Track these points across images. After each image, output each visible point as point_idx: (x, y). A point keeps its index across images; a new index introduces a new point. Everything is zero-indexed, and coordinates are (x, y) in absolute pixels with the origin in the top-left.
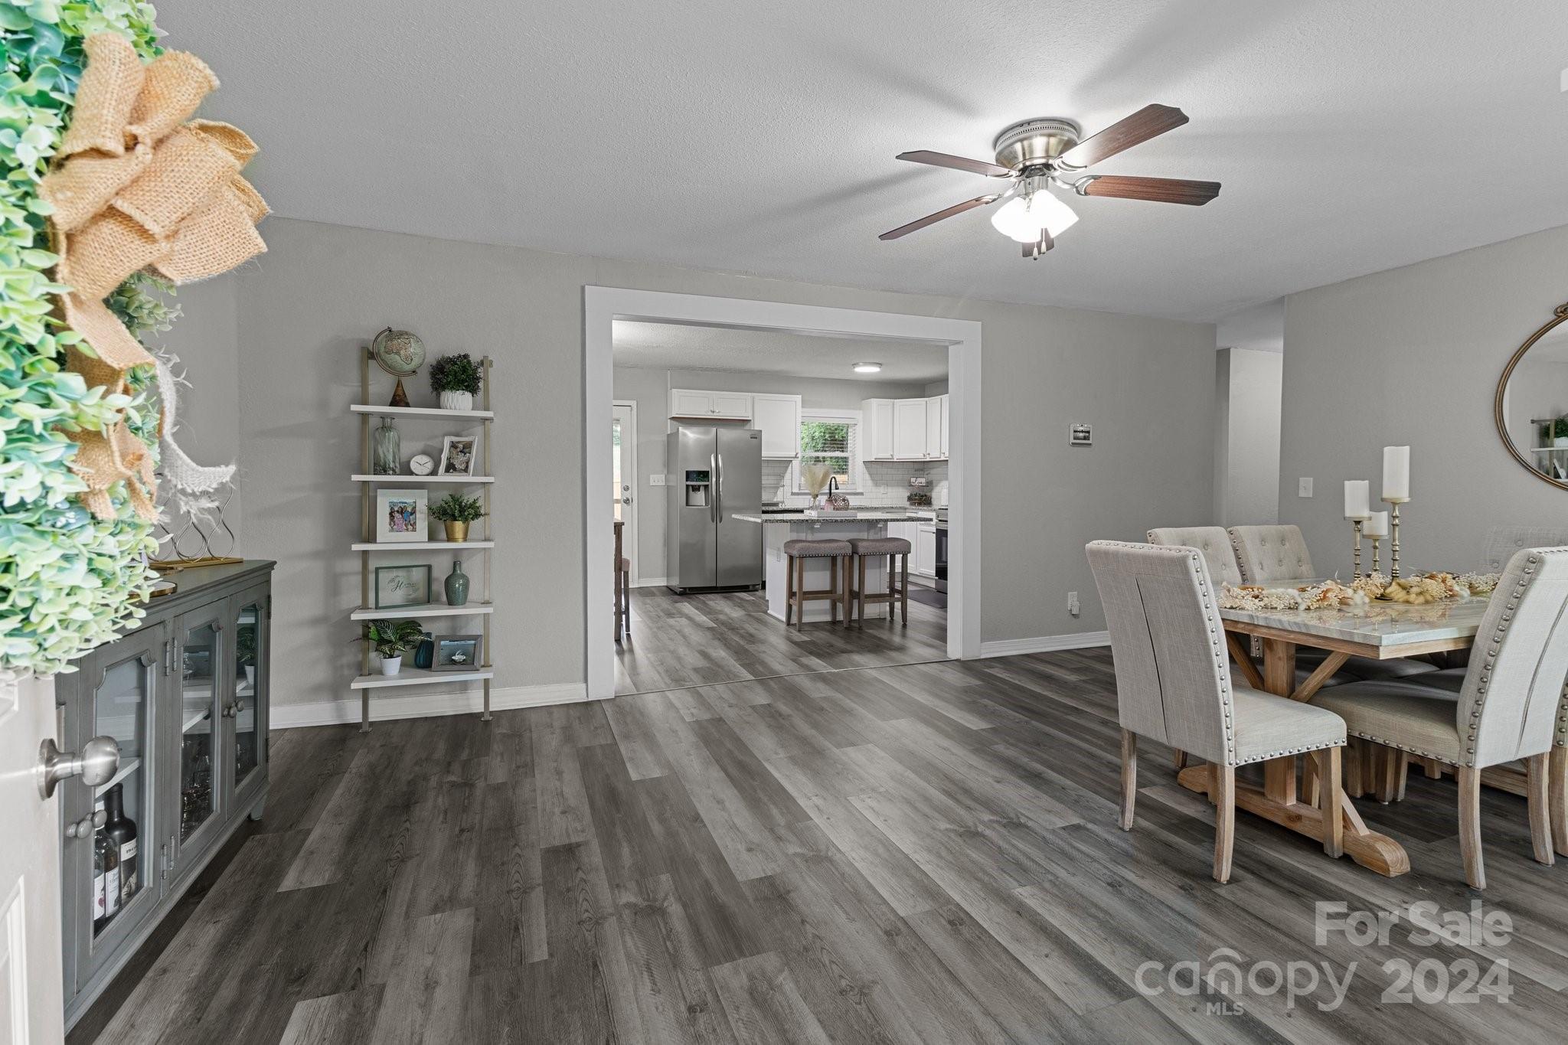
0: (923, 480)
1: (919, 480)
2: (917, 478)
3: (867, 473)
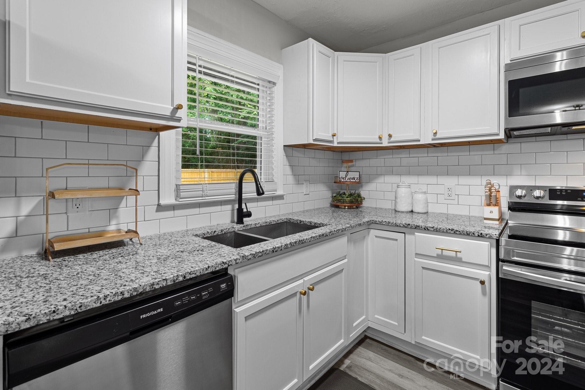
2: (348, 172)
3: (287, 163)
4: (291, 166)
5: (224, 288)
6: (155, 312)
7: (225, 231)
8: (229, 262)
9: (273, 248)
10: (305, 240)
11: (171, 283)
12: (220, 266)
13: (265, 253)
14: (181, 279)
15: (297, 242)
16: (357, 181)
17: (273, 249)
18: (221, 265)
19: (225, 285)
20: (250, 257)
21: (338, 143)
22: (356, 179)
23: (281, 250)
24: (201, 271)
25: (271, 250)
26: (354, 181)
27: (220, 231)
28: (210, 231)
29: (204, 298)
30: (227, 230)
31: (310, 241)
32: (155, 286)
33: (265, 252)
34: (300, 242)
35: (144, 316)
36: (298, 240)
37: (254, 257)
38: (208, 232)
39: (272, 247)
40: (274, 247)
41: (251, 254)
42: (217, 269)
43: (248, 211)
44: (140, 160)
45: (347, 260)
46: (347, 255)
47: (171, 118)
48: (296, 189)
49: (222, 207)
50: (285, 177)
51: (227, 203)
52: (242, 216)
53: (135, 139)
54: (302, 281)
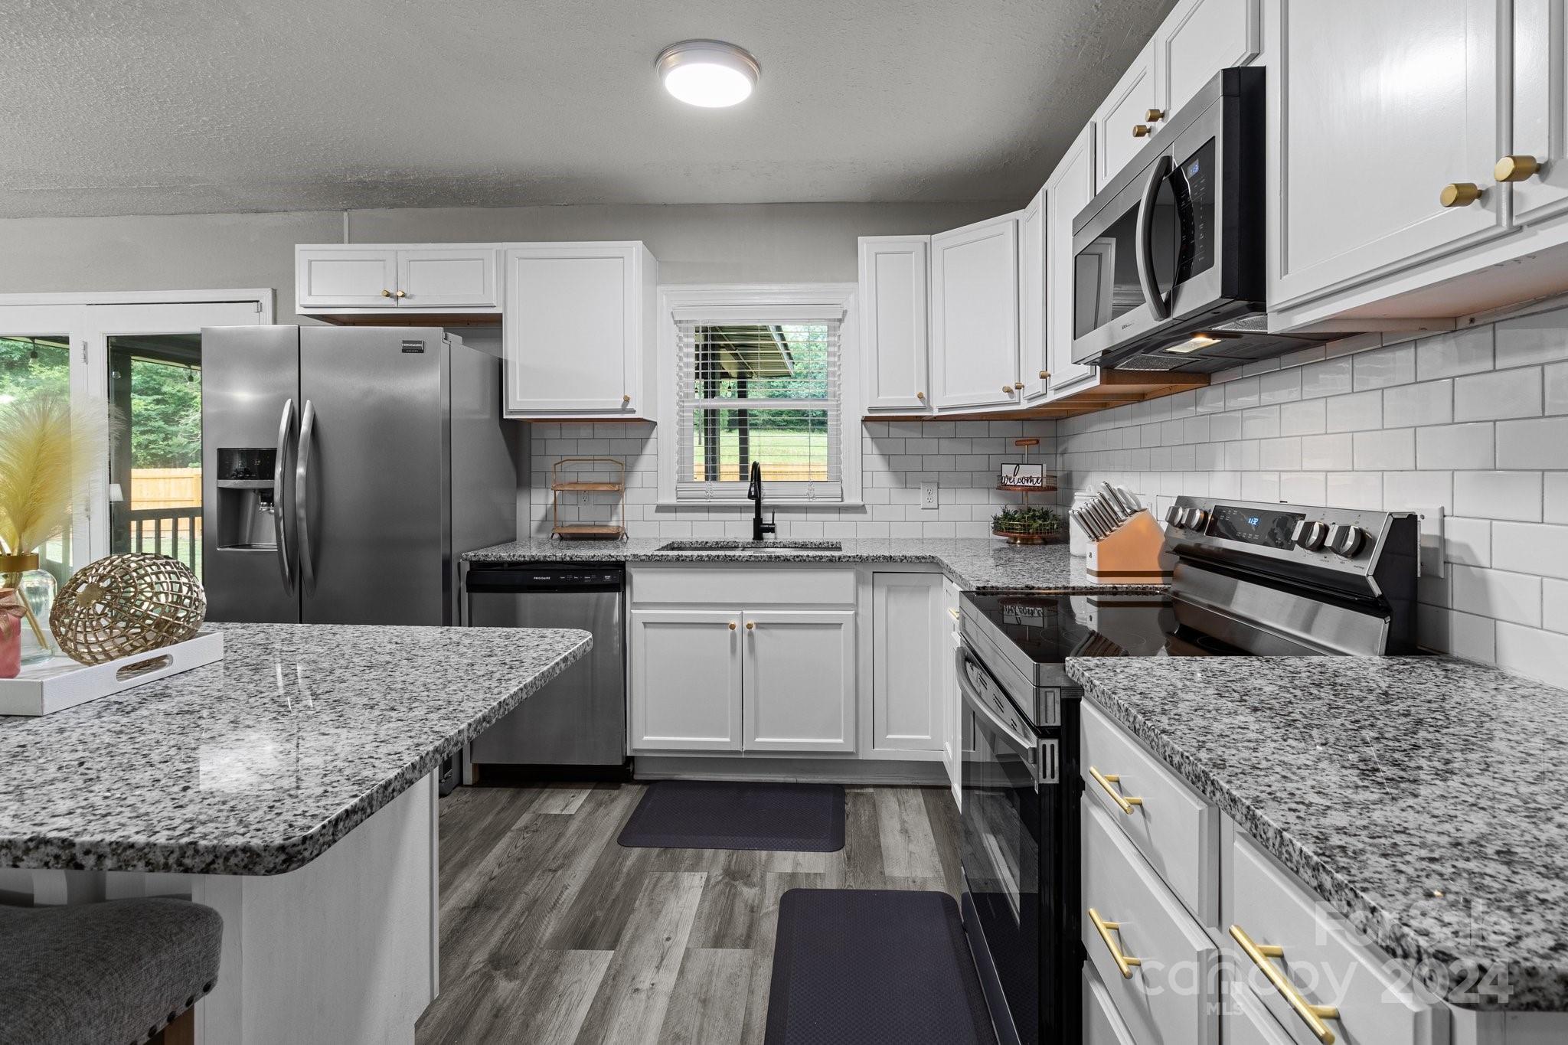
0: (1034, 472)
1: (1027, 471)
2: (1018, 465)
3: (875, 451)
4: (886, 456)
5: (606, 580)
6: (545, 578)
7: (722, 544)
8: (617, 556)
11: (559, 560)
14: (568, 559)
16: (1037, 485)
18: (607, 557)
19: (606, 577)
21: (941, 409)
22: (1035, 480)
24: (587, 557)
26: (1031, 484)
27: (714, 543)
29: (586, 581)
30: (725, 543)
32: (546, 558)
35: (537, 578)
37: (649, 558)
42: (604, 560)
43: (773, 524)
44: (639, 454)
45: (852, 612)
46: (855, 605)
47: (624, 410)
48: (900, 496)
49: (743, 514)
50: (867, 475)
51: (741, 509)
52: (760, 529)
53: (634, 432)
54: (740, 612)
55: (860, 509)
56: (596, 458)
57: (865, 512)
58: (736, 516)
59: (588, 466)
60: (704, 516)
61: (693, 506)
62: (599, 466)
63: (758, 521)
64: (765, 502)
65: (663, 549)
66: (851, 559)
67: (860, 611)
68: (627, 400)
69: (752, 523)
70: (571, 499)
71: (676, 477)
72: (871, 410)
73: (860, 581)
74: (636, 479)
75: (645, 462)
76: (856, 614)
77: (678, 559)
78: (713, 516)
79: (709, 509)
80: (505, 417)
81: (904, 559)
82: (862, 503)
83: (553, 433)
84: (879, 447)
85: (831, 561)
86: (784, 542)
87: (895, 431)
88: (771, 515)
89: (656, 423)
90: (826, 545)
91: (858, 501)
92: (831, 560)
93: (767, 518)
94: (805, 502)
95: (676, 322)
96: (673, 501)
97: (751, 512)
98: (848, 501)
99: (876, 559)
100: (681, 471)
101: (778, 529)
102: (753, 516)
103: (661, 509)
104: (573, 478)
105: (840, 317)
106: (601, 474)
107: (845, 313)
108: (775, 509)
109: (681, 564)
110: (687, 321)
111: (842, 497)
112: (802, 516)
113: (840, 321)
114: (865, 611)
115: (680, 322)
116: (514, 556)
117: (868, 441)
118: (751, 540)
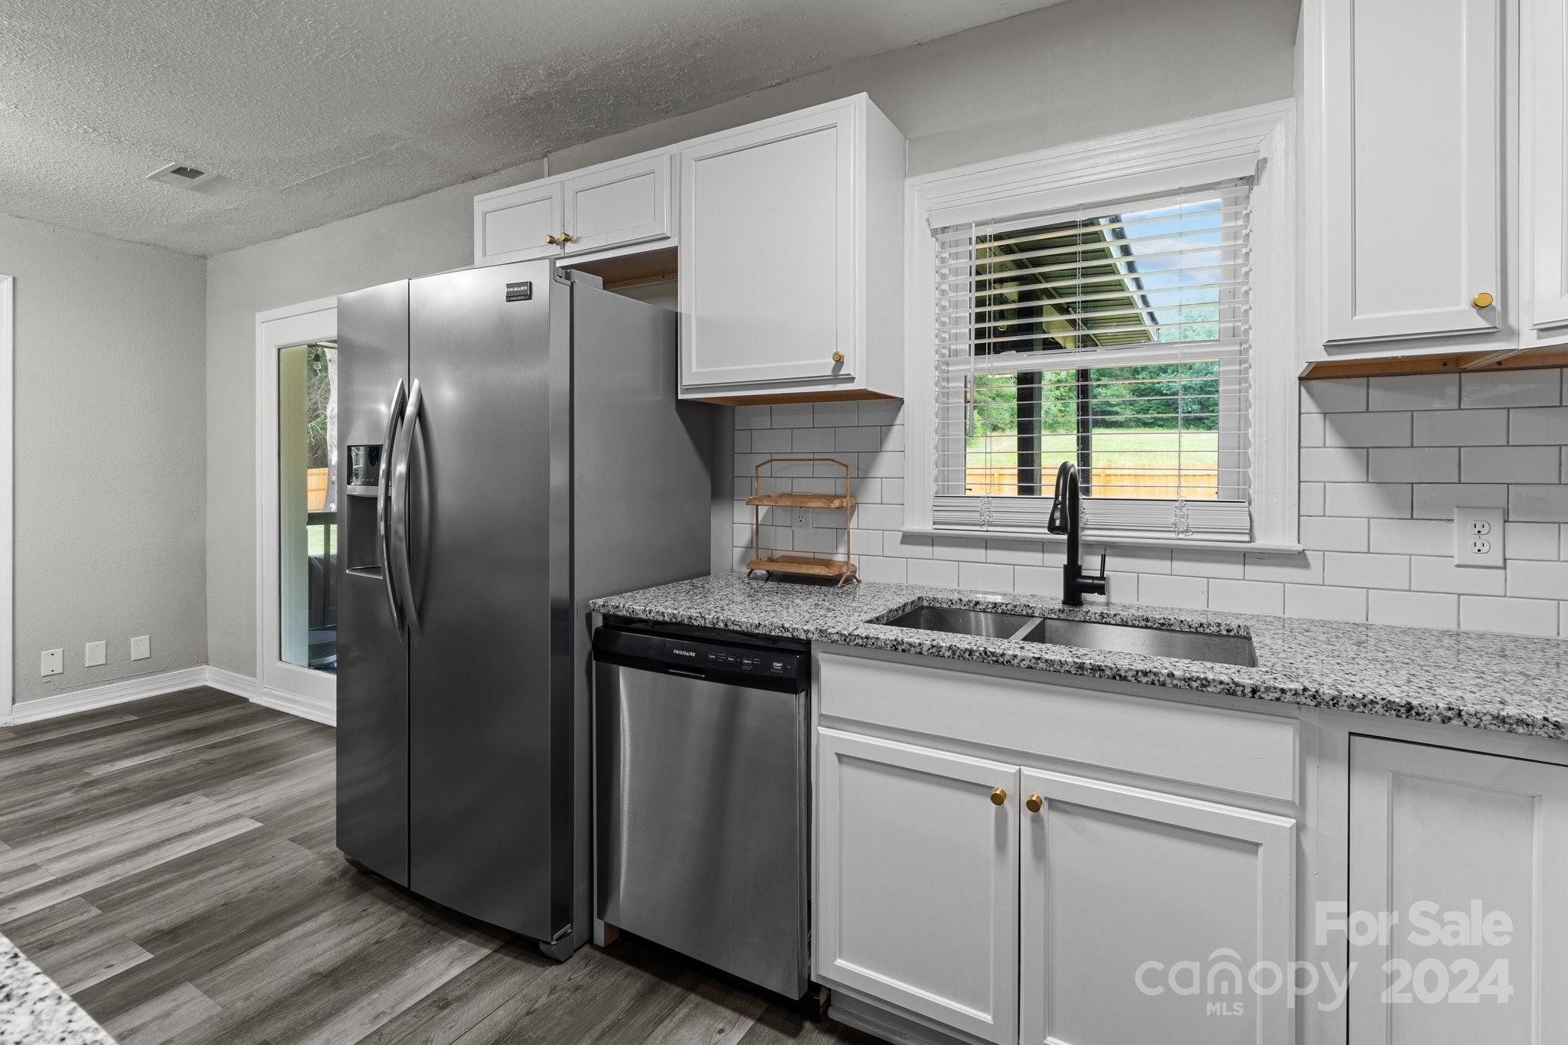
3: (1331, 439)
4: (1362, 451)
5: (778, 670)
6: (687, 654)
7: (1004, 607)
8: (794, 629)
9: (896, 640)
10: (1007, 658)
11: (710, 626)
12: (777, 630)
13: (873, 644)
14: (722, 625)
15: (977, 654)
17: (895, 643)
18: (779, 628)
19: (780, 665)
20: (836, 637)
23: (920, 653)
24: (749, 626)
25: (888, 642)
27: (990, 606)
28: (965, 599)
29: (744, 667)
30: (1009, 607)
31: (1030, 667)
32: (692, 621)
33: (873, 641)
34: (989, 656)
35: (677, 652)
36: (982, 649)
37: (845, 640)
38: (961, 600)
39: (893, 638)
40: (899, 639)
41: (837, 633)
42: (773, 633)
43: (1102, 578)
44: (876, 450)
45: (1289, 823)
46: (1299, 807)
47: (836, 378)
48: (1393, 535)
49: (1047, 555)
50: (1313, 492)
51: (1042, 546)
52: (1077, 586)
53: (870, 415)
54: (1013, 769)
55: (1296, 559)
56: (817, 456)
57: (1306, 565)
58: (1035, 557)
59: (806, 469)
60: (979, 554)
61: (960, 537)
62: (822, 469)
63: (1072, 571)
64: (1087, 535)
65: (877, 620)
66: (1288, 697)
67: (1311, 820)
68: (839, 361)
69: (1060, 573)
70: (782, 517)
71: (934, 488)
72: (1331, 346)
73: (1309, 749)
74: (873, 490)
75: (886, 464)
76: (1300, 827)
77: (896, 646)
78: (995, 555)
79: (988, 543)
80: (680, 397)
81: (1453, 715)
82: (1300, 548)
83: (759, 418)
84: (1340, 431)
85: (1231, 693)
86: (1124, 614)
87: (1382, 394)
88: (1098, 559)
89: (901, 401)
90: (1214, 629)
91: (1288, 542)
92: (1231, 690)
93: (1091, 565)
94: (1168, 538)
95: (934, 232)
96: (927, 527)
97: (1061, 552)
98: (1262, 542)
99: (1363, 705)
100: (943, 477)
101: (1114, 587)
102: (1063, 559)
103: (909, 538)
104: (785, 487)
105: (1252, 172)
106: (820, 482)
107: (1262, 165)
108: (1107, 549)
109: (899, 655)
110: (956, 228)
111: (1251, 532)
112: (1163, 565)
113: (1250, 181)
114: (1327, 822)
115: (944, 229)
116: (650, 611)
117: (1315, 422)
118: (1058, 605)
